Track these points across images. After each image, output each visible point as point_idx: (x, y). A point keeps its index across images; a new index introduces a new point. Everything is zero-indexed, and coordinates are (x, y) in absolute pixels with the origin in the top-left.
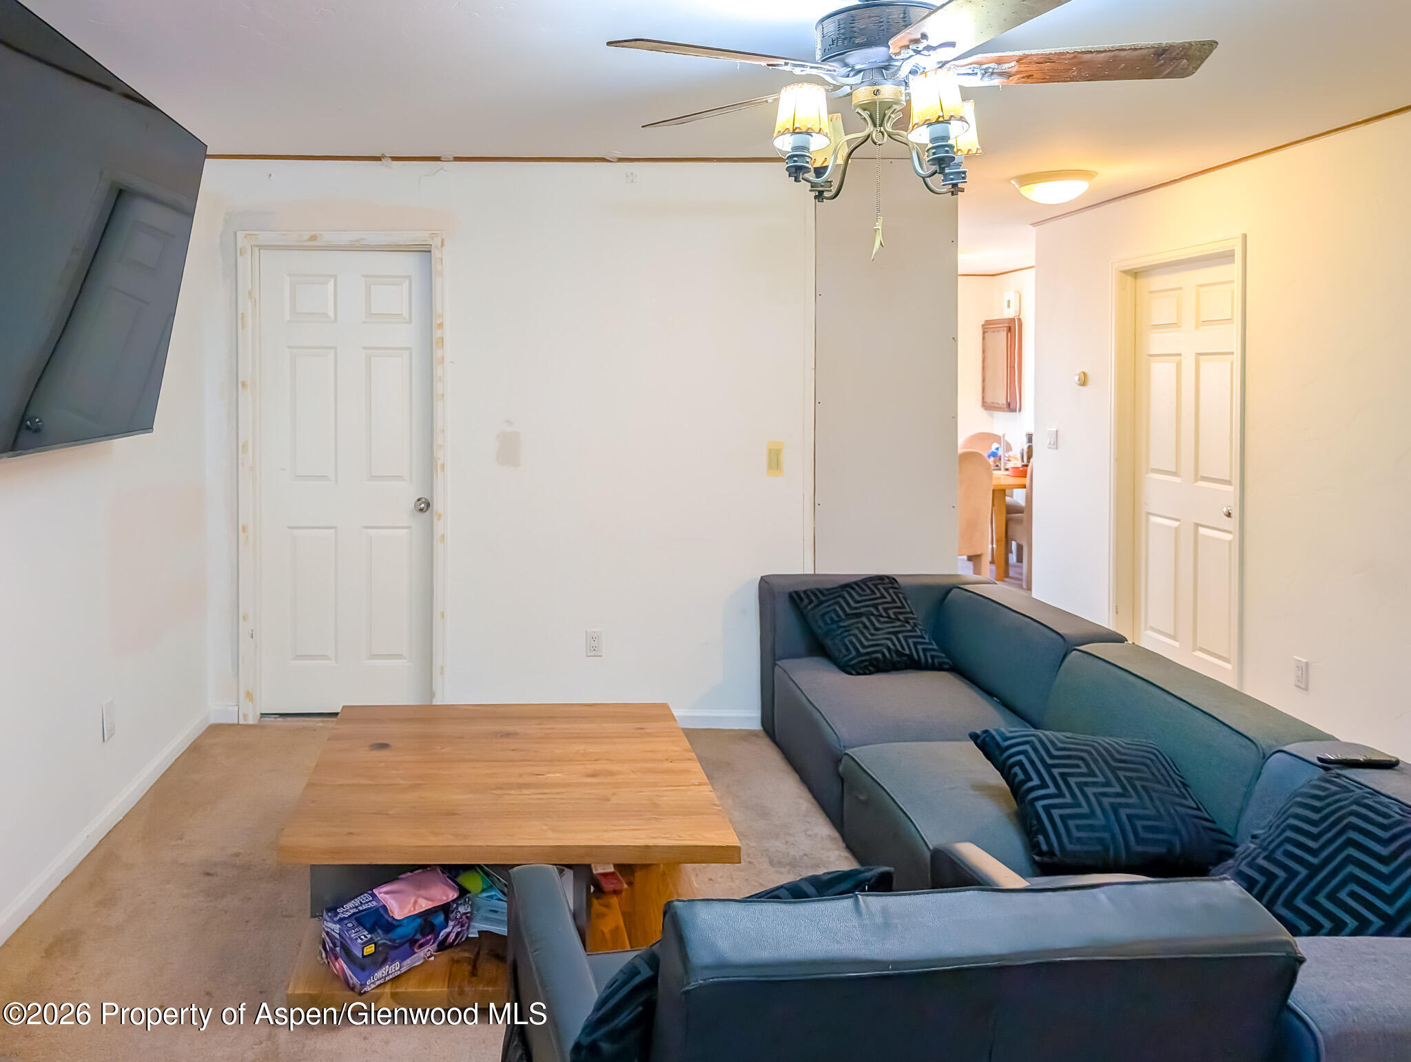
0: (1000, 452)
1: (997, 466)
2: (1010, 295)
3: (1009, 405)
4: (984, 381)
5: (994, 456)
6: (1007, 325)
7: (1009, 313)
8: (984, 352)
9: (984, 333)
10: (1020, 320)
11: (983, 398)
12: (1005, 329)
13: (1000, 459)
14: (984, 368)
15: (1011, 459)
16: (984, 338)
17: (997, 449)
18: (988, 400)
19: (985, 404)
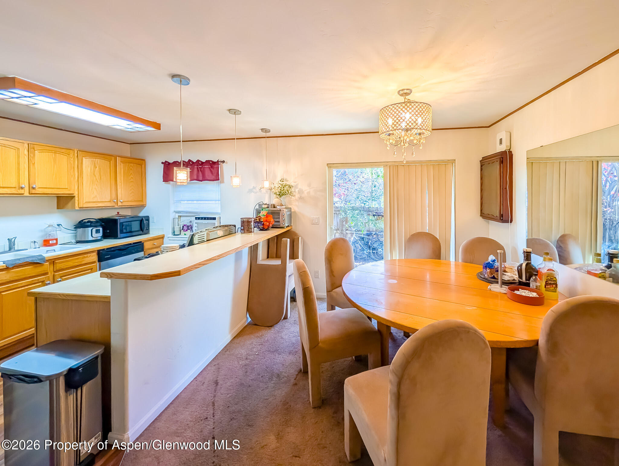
0: (497, 264)
1: (494, 277)
2: (503, 135)
3: (502, 216)
4: (482, 198)
5: (490, 268)
6: (500, 157)
7: (503, 148)
8: (481, 179)
9: (482, 166)
10: (510, 152)
11: (481, 210)
12: (499, 160)
13: (498, 271)
14: (481, 190)
15: (507, 270)
16: (481, 170)
17: (494, 261)
18: (486, 212)
19: (484, 215)
